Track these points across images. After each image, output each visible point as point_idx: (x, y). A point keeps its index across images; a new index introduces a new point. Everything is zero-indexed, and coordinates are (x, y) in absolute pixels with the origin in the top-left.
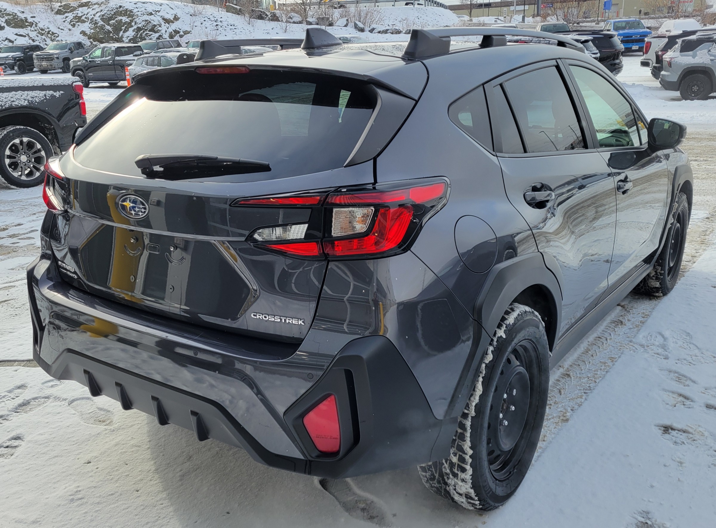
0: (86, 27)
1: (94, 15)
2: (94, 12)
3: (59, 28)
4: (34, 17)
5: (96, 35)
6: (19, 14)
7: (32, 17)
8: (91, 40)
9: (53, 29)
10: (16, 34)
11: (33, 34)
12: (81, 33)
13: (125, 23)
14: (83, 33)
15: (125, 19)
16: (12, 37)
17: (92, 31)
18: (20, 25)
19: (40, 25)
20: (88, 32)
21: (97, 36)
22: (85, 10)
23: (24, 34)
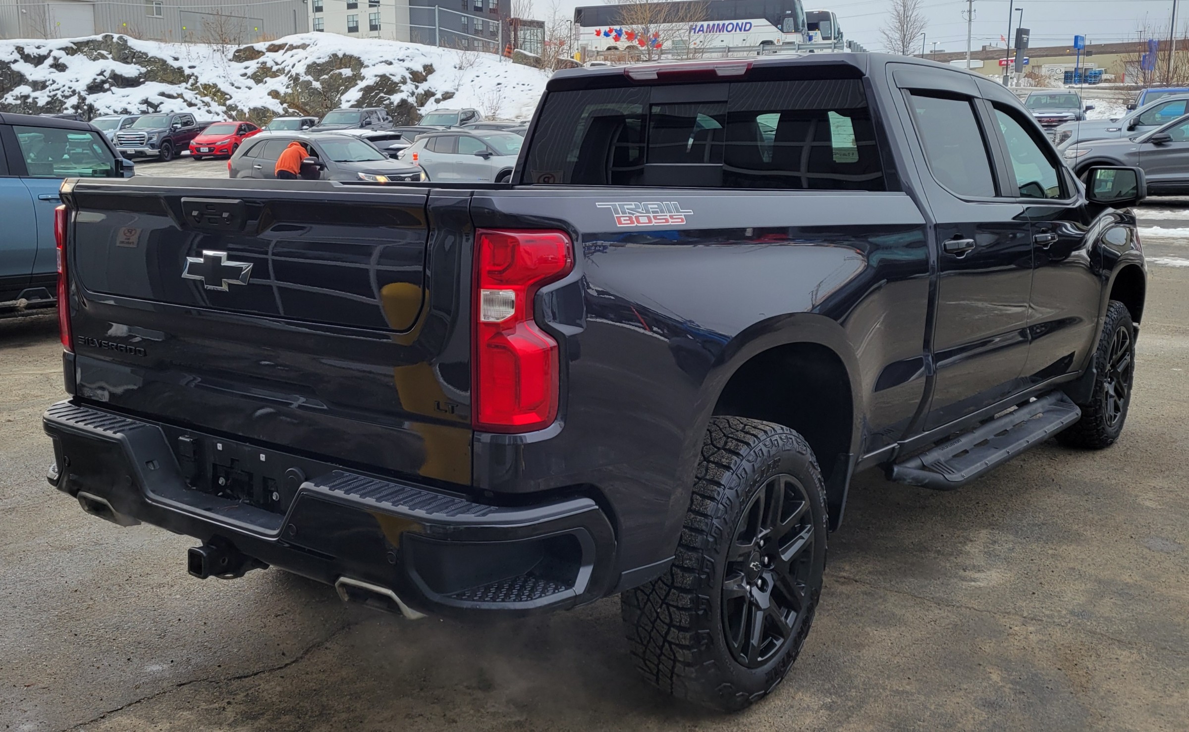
0: (280, 84)
1: (293, 66)
2: (294, 60)
3: (233, 85)
4: (193, 67)
5: (294, 99)
6: (171, 62)
7: (191, 67)
8: (285, 105)
9: (224, 86)
10: (162, 94)
11: (189, 95)
12: (269, 94)
13: (348, 79)
14: (274, 94)
15: (347, 72)
16: (155, 99)
17: (289, 91)
18: (170, 80)
19: (202, 80)
20: (282, 90)
21: (296, 100)
22: (279, 56)
23: (175, 95)
